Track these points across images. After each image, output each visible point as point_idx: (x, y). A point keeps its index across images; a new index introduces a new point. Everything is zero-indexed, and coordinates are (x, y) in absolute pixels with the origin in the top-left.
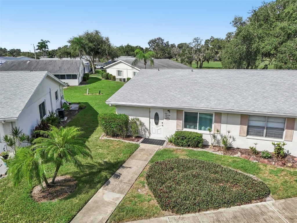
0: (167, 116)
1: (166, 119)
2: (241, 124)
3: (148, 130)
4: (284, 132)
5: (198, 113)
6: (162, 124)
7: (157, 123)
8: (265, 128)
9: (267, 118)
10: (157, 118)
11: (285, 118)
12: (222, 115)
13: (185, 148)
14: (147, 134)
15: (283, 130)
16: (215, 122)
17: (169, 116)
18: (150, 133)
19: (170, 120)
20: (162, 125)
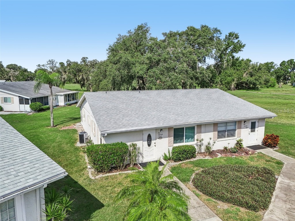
0: (160, 135)
1: (159, 138)
2: (214, 131)
3: (141, 154)
4: (236, 131)
5: (184, 128)
6: (155, 144)
7: (149, 145)
8: (227, 131)
9: (226, 123)
10: (149, 139)
11: (236, 122)
12: (202, 126)
13: (185, 161)
14: (141, 158)
15: (235, 130)
16: (197, 133)
17: (161, 135)
18: (143, 157)
19: (162, 139)
20: (155, 146)
